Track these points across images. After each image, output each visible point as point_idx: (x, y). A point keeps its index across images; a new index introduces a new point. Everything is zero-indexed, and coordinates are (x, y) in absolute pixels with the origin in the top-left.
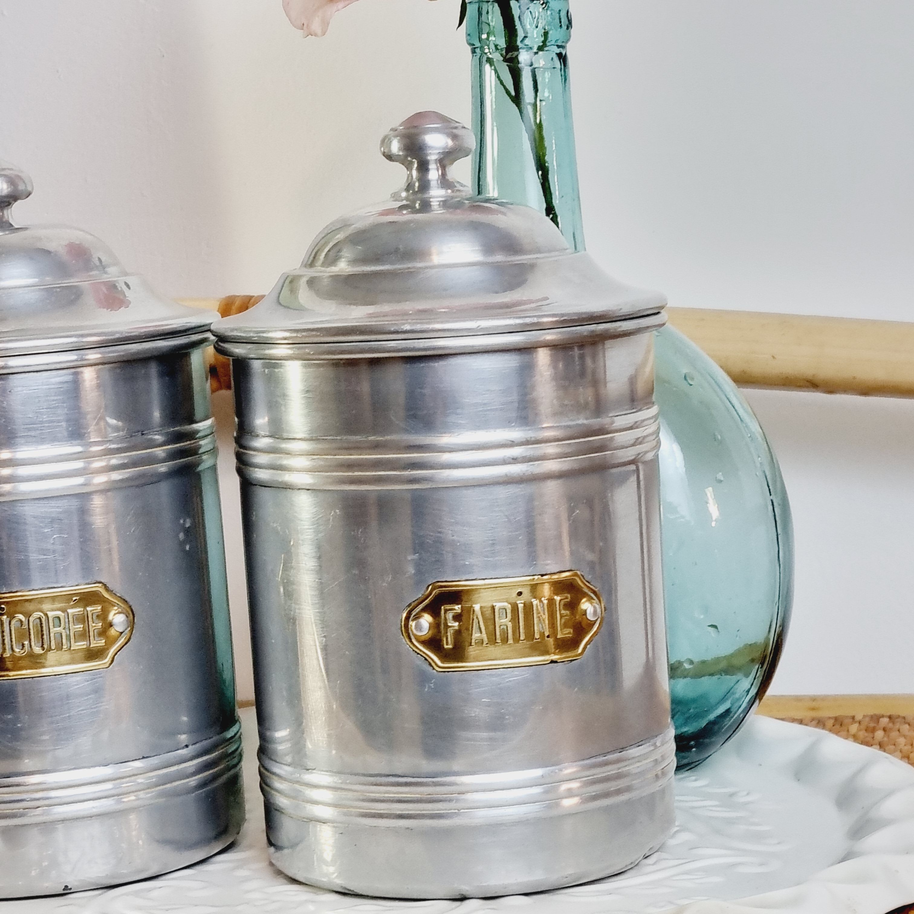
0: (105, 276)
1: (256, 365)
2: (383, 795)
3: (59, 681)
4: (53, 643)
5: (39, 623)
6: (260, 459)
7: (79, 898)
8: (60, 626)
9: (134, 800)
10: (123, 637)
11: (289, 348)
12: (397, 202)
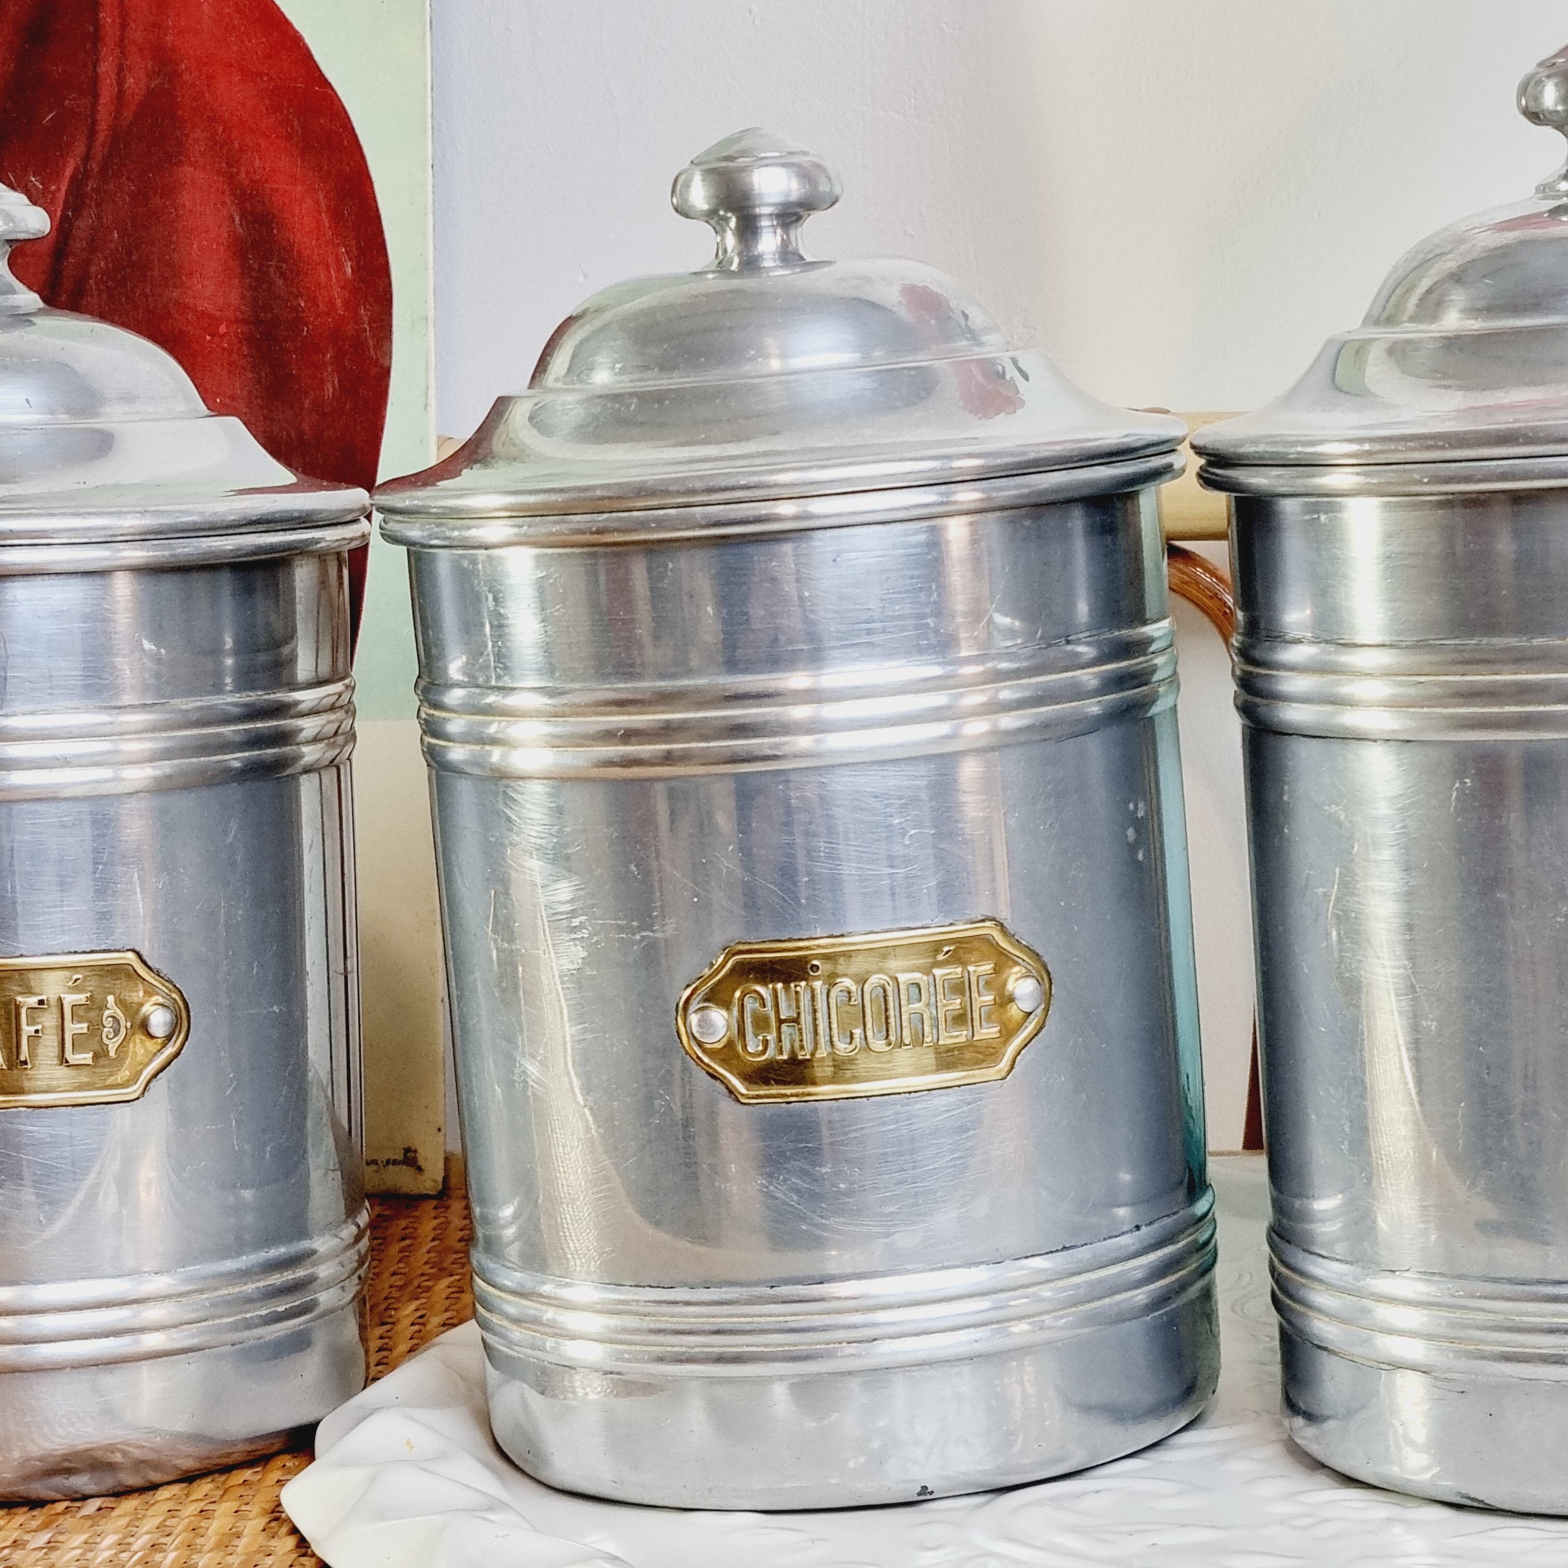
0: (977, 349)
1: (1289, 508)
2: (1546, 1320)
3: (916, 1102)
4: (906, 1032)
5: (882, 994)
6: (1292, 684)
7: (949, 1510)
8: (920, 1000)
9: (1028, 1332)
10: (1031, 1023)
11: (1358, 474)
12: (1549, 201)
